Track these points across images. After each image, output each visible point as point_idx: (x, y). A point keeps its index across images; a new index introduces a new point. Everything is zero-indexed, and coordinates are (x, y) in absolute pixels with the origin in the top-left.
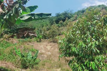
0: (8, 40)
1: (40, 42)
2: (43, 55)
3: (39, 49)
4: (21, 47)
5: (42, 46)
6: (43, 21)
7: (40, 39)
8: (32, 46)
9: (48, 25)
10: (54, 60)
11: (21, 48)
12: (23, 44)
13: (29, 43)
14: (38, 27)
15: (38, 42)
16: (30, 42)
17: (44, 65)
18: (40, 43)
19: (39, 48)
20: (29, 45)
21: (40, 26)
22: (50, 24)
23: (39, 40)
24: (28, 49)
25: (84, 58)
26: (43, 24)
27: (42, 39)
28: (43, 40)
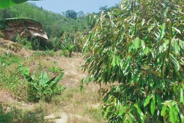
0: (16, 52)
1: (70, 56)
2: (71, 79)
3: (67, 69)
4: (35, 64)
5: (72, 64)
6: (78, 22)
7: (71, 52)
8: (55, 62)
9: (85, 28)
10: (90, 89)
11: (35, 66)
12: (39, 59)
13: (49, 58)
14: (68, 31)
15: (67, 56)
16: (51, 55)
17: (70, 96)
18: (71, 59)
19: (67, 67)
20: (49, 61)
21: (71, 28)
22: (90, 26)
23: (68, 54)
24: (45, 67)
25: (144, 86)
26: (77, 26)
27: (74, 51)
28: (76, 54)
